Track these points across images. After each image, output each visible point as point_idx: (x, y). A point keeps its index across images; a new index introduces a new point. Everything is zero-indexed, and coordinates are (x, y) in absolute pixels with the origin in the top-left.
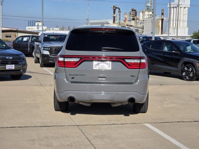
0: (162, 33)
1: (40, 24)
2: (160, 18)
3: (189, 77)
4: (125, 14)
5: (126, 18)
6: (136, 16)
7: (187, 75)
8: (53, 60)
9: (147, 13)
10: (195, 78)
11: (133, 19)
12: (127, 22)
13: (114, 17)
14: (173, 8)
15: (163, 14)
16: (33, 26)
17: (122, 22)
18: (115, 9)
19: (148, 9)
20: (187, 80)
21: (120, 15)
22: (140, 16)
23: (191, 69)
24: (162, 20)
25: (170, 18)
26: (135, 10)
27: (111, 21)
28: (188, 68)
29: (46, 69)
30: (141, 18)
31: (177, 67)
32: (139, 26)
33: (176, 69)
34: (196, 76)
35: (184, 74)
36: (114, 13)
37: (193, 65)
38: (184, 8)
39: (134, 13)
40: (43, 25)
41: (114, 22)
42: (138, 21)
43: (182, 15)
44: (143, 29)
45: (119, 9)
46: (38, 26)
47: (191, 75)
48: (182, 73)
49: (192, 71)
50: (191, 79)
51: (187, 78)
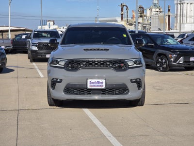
0: (169, 29)
1: (52, 23)
2: (167, 14)
3: (163, 68)
4: (133, 11)
5: (133, 16)
6: (143, 13)
7: (161, 66)
8: (41, 56)
9: (154, 10)
10: (169, 69)
11: (141, 16)
12: (135, 19)
13: (122, 15)
14: (180, 4)
15: (169, 10)
16: (44, 25)
17: (130, 19)
18: (122, 6)
19: (155, 6)
20: (161, 71)
21: (127, 13)
22: (148, 13)
23: (164, 60)
24: (169, 16)
25: (177, 15)
26: (142, 8)
27: (119, 19)
28: (162, 60)
29: (34, 64)
30: (148, 15)
31: (152, 59)
32: (146, 22)
33: (152, 61)
34: (170, 67)
35: (158, 66)
36: (122, 10)
37: (165, 56)
38: (191, 4)
39: (142, 10)
40: (54, 24)
41: (122, 19)
42: (145, 18)
43: (188, 11)
44: (150, 25)
45: (127, 7)
46: (49, 25)
47: (165, 66)
48: (156, 64)
49: (165, 62)
50: (165, 70)
51: (161, 69)
